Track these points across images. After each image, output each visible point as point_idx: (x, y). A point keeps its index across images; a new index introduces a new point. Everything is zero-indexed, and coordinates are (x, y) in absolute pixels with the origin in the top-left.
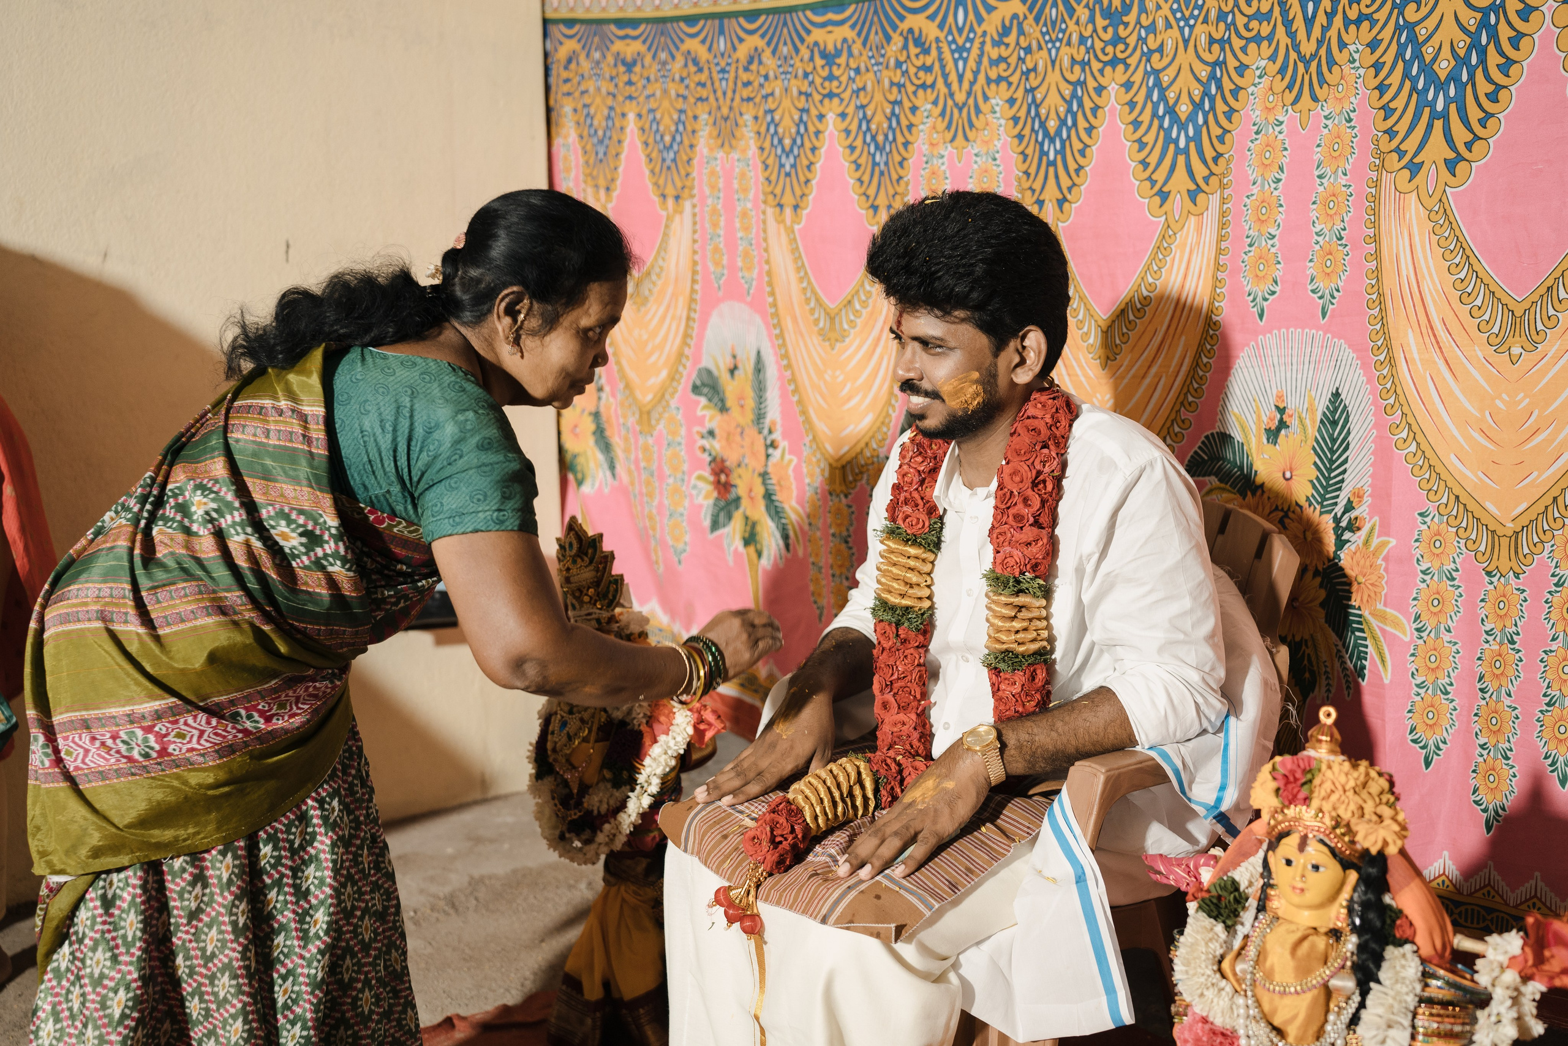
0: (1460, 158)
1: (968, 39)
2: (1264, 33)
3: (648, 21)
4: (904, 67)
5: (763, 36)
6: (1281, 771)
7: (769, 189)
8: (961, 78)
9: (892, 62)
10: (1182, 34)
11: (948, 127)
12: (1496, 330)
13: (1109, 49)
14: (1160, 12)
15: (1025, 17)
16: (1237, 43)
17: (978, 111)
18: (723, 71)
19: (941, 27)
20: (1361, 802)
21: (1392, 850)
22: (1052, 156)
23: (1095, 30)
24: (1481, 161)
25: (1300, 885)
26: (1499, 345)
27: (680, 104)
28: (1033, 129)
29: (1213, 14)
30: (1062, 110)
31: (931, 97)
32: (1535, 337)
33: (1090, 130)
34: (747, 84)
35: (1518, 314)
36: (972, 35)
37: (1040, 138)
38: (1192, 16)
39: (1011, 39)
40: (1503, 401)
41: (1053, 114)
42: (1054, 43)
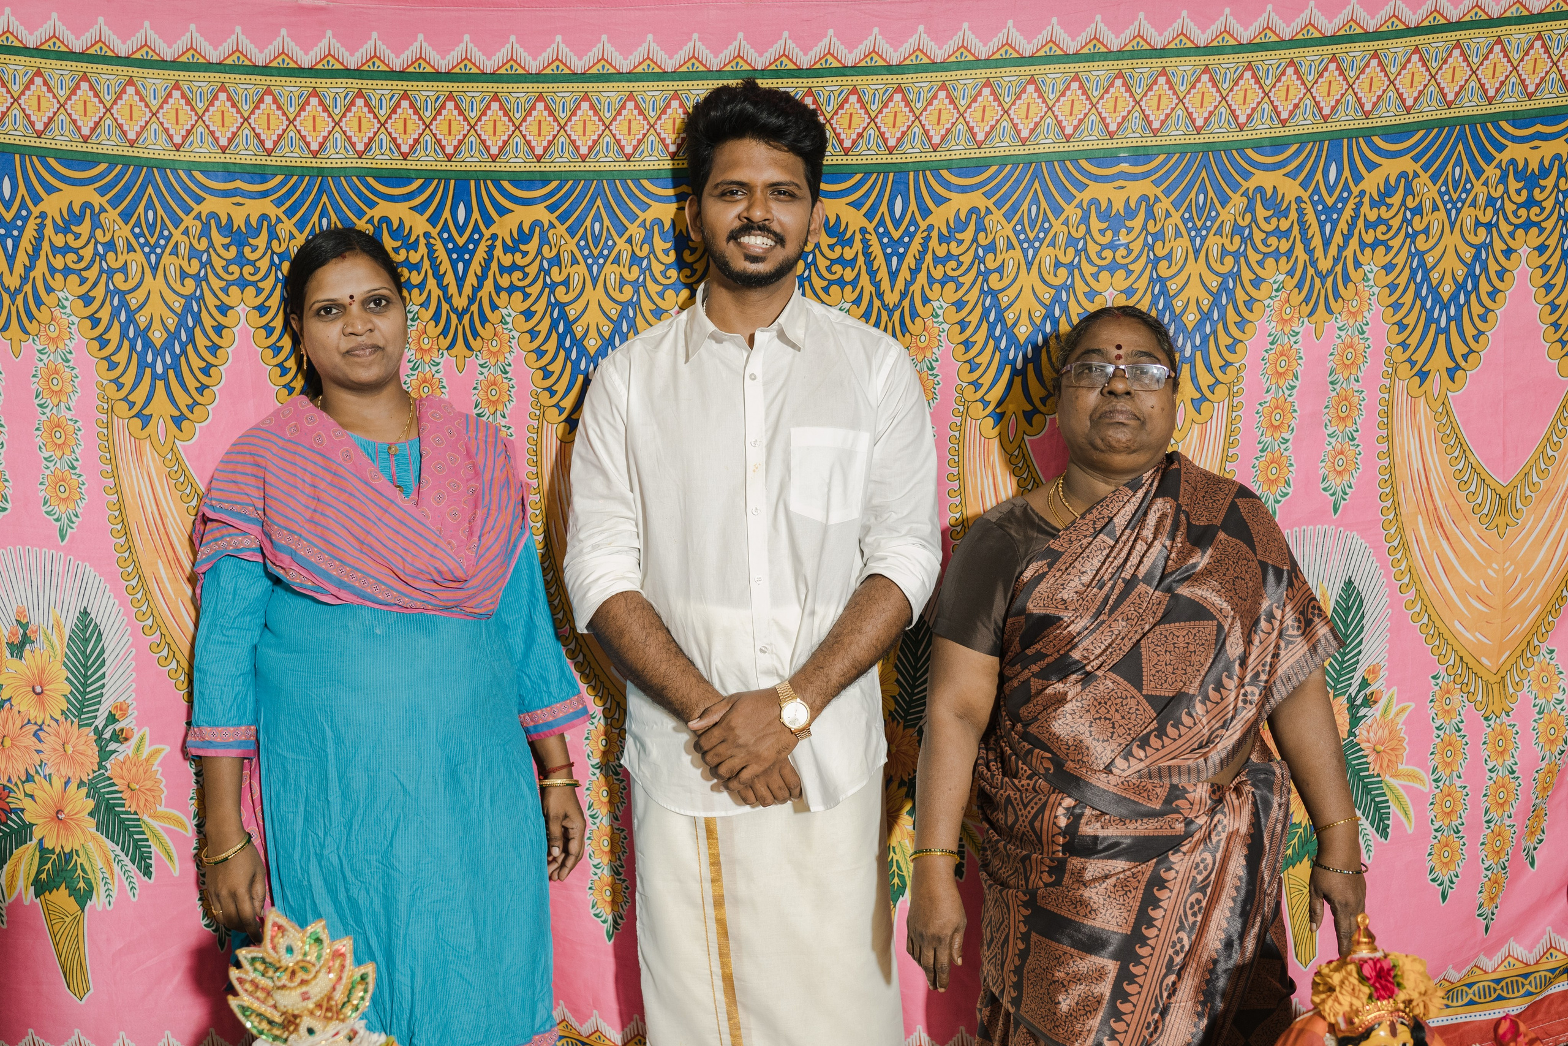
0: (1036, 411)
2: (848, 278)
5: (101, 191)
8: (460, 281)
11: (444, 334)
15: (553, 227)
17: (484, 319)
19: (432, 221)
28: (561, 345)
36: (476, 236)
37: (574, 356)
41: (593, 332)
42: (596, 259)
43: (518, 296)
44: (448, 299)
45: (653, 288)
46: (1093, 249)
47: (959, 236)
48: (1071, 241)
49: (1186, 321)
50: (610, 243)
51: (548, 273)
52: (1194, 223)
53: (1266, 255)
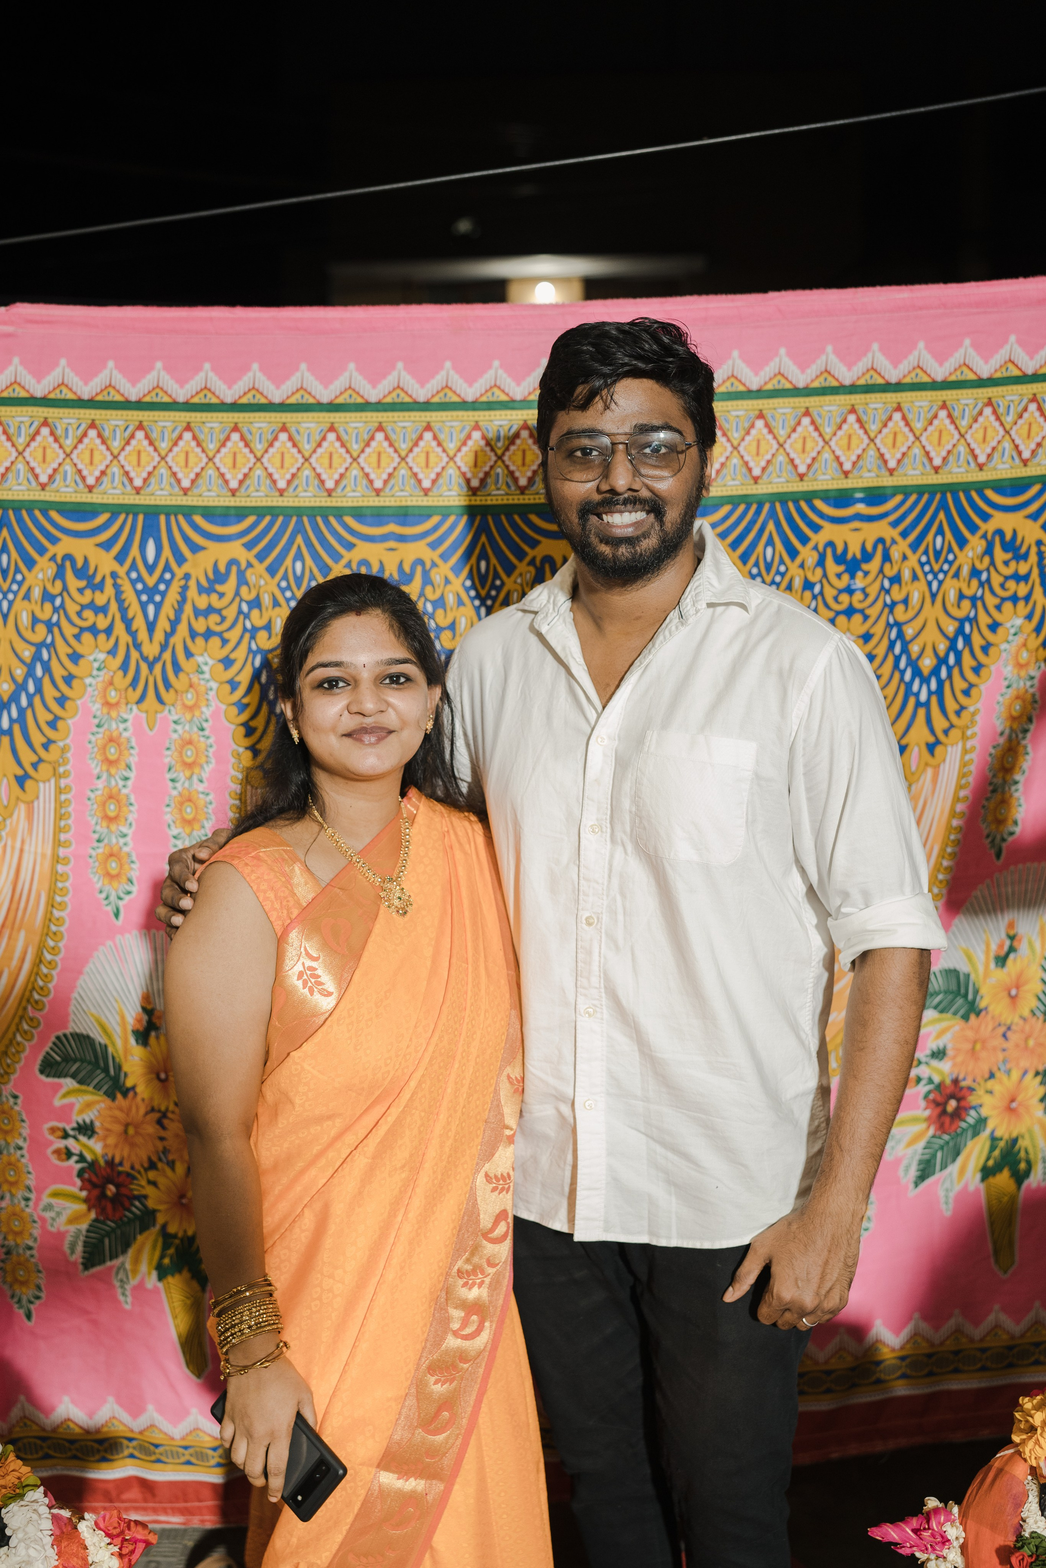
1: (161, 579)
4: (58, 602)
8: (151, 626)
9: (37, 593)
10: (477, 613)
11: (134, 684)
14: (449, 587)
15: (254, 566)
17: (178, 668)
19: (120, 558)
31: (105, 644)
36: (168, 576)
39: (229, 588)
43: (215, 642)
44: (138, 646)
46: (830, 593)
49: (922, 666)
51: (247, 616)
52: (932, 567)
53: (1003, 599)
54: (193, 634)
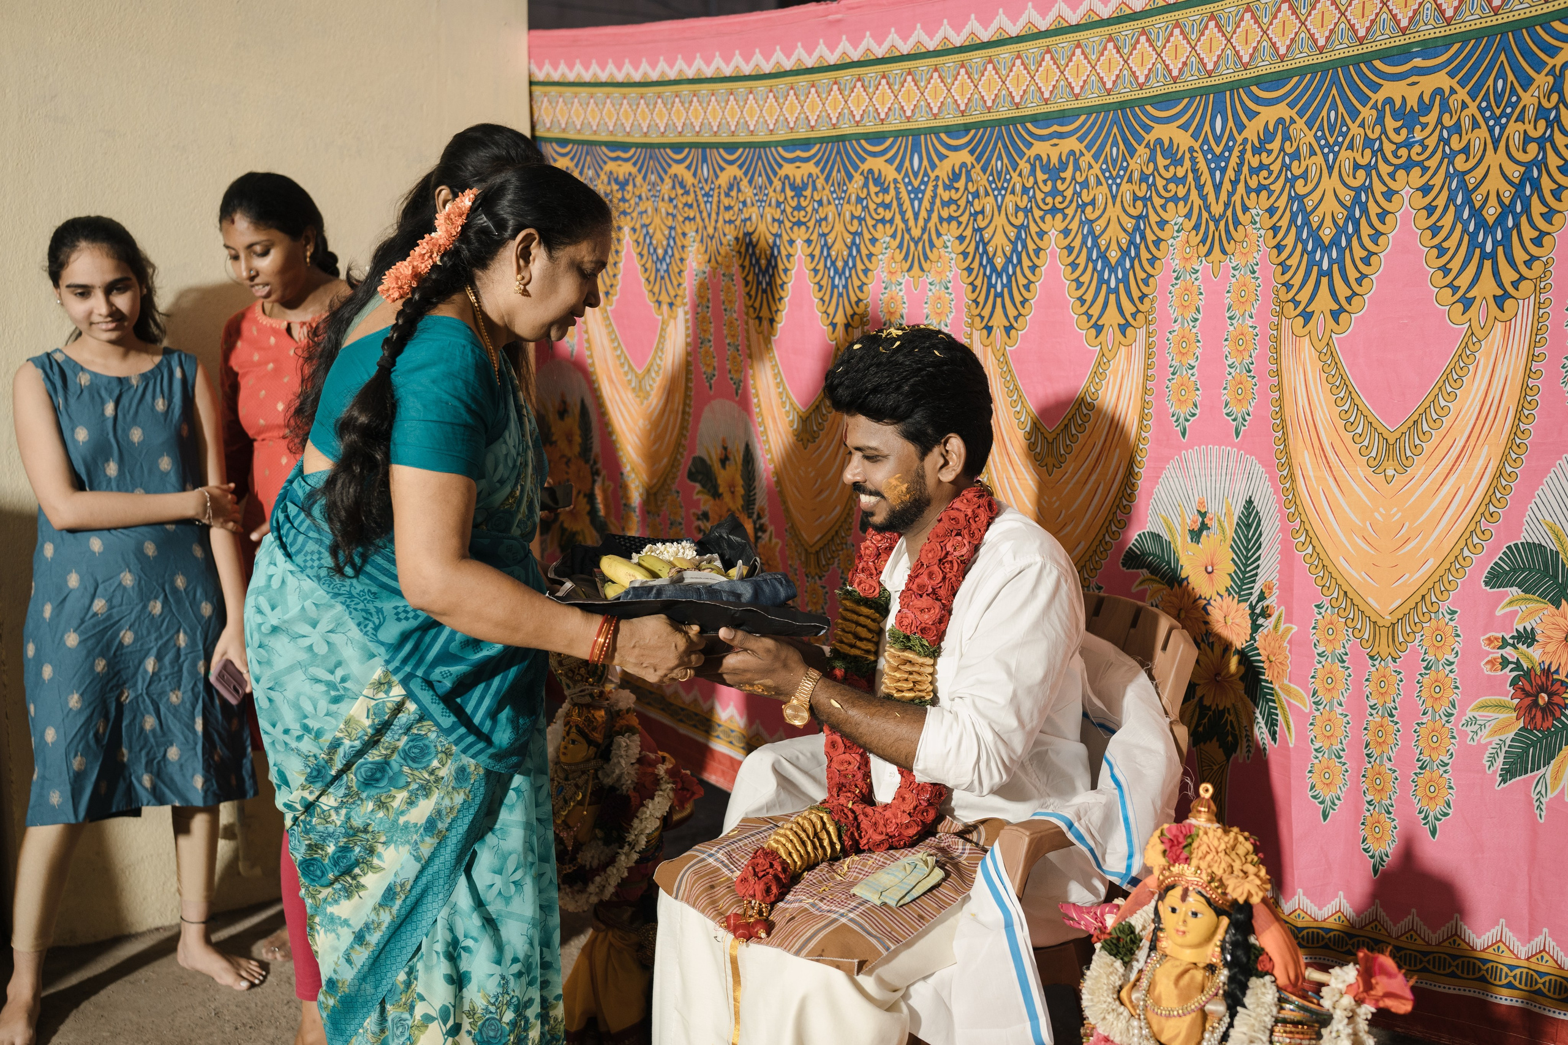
0: (1342, 310)
1: (922, 182)
2: (1181, 194)
3: (637, 145)
4: (865, 203)
5: (740, 167)
6: (1169, 836)
7: (750, 303)
8: (916, 215)
9: (854, 198)
10: (1111, 191)
11: (906, 258)
12: (1373, 454)
13: (1049, 200)
14: (1091, 171)
15: (973, 166)
16: (1158, 202)
17: (932, 245)
18: (707, 195)
19: (898, 170)
20: (1230, 861)
21: (1256, 900)
22: (999, 289)
23: (1036, 182)
24: (1360, 310)
25: (1182, 928)
26: (1377, 467)
27: (670, 222)
28: (981, 264)
29: (1136, 176)
30: (1008, 249)
31: (890, 230)
32: (1405, 462)
33: (1033, 268)
34: (728, 208)
35: (1391, 441)
36: (926, 179)
37: (988, 273)
38: (1118, 175)
39: (960, 184)
40: (1380, 514)
41: (999, 252)
42: (1000, 190)
43: (954, 224)
44: (908, 230)
45: (1037, 213)
46: (1388, 148)
47: (1268, 146)
48: (1368, 142)
49: (1486, 216)
50: (1008, 177)
51: (972, 205)
52: (1493, 112)
54: (941, 219)
